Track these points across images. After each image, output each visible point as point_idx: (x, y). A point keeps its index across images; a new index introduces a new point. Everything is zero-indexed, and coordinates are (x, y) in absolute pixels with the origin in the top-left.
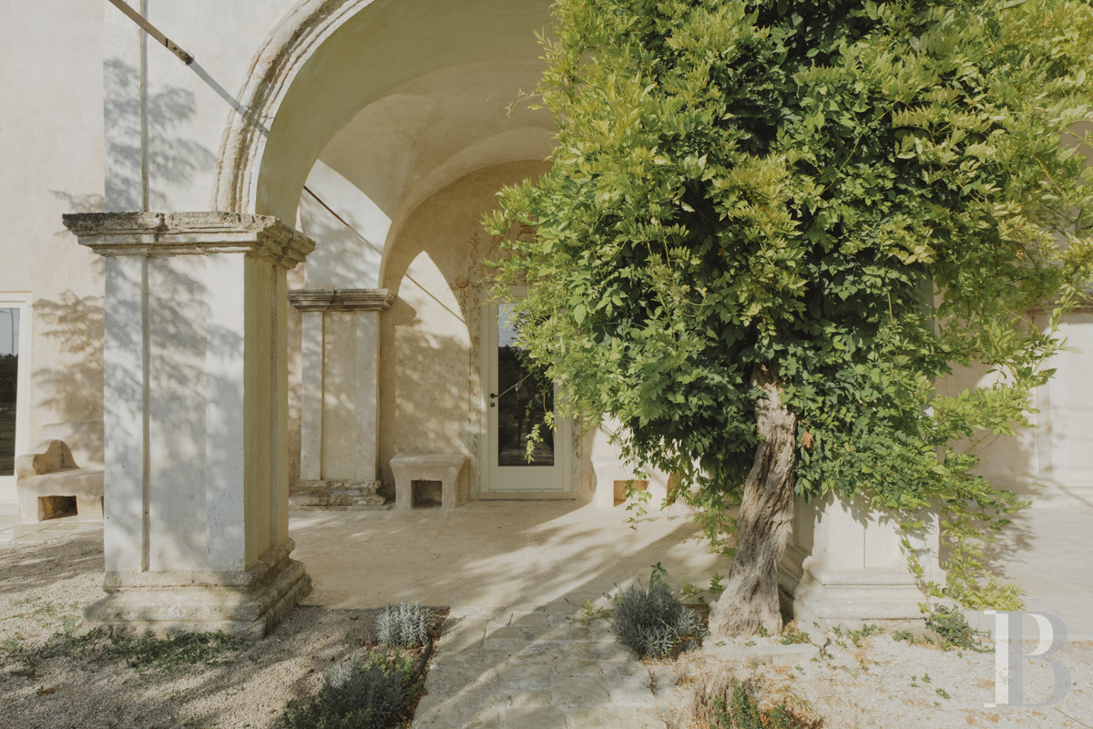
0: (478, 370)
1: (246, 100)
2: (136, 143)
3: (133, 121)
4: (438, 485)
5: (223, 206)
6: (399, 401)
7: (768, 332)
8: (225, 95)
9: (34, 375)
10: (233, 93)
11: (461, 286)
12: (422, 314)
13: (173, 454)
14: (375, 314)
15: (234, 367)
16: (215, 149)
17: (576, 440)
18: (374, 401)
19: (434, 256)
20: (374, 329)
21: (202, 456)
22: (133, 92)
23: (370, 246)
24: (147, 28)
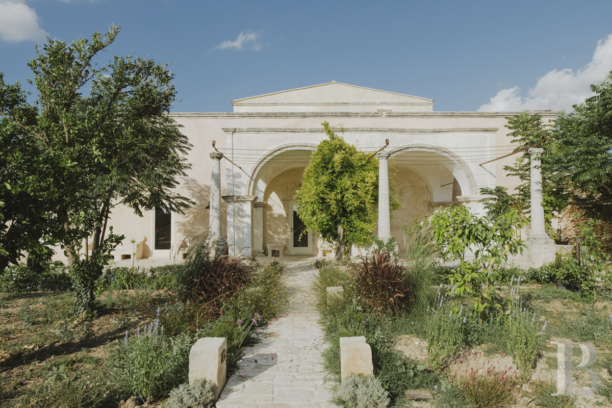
0: (288, 223)
1: (251, 176)
2: (232, 182)
3: (231, 178)
4: (278, 251)
5: (247, 194)
6: (268, 230)
7: (338, 215)
8: (247, 174)
9: (176, 223)
10: (249, 174)
11: (283, 200)
12: (274, 208)
13: (238, 237)
14: (262, 208)
15: (249, 221)
16: (245, 183)
17: (314, 240)
18: (262, 230)
19: (277, 193)
20: (262, 213)
21: (244, 237)
22: (231, 174)
23: (261, 191)
24: (233, 164)
